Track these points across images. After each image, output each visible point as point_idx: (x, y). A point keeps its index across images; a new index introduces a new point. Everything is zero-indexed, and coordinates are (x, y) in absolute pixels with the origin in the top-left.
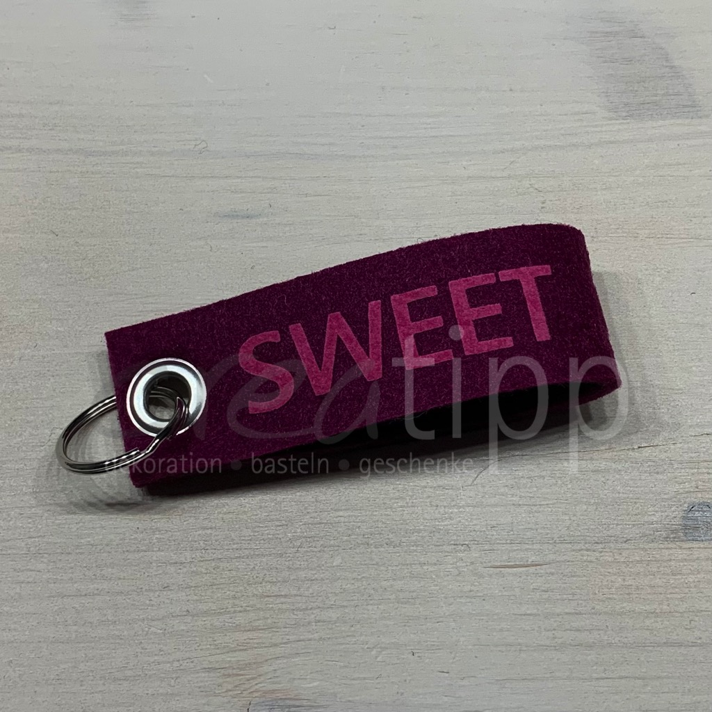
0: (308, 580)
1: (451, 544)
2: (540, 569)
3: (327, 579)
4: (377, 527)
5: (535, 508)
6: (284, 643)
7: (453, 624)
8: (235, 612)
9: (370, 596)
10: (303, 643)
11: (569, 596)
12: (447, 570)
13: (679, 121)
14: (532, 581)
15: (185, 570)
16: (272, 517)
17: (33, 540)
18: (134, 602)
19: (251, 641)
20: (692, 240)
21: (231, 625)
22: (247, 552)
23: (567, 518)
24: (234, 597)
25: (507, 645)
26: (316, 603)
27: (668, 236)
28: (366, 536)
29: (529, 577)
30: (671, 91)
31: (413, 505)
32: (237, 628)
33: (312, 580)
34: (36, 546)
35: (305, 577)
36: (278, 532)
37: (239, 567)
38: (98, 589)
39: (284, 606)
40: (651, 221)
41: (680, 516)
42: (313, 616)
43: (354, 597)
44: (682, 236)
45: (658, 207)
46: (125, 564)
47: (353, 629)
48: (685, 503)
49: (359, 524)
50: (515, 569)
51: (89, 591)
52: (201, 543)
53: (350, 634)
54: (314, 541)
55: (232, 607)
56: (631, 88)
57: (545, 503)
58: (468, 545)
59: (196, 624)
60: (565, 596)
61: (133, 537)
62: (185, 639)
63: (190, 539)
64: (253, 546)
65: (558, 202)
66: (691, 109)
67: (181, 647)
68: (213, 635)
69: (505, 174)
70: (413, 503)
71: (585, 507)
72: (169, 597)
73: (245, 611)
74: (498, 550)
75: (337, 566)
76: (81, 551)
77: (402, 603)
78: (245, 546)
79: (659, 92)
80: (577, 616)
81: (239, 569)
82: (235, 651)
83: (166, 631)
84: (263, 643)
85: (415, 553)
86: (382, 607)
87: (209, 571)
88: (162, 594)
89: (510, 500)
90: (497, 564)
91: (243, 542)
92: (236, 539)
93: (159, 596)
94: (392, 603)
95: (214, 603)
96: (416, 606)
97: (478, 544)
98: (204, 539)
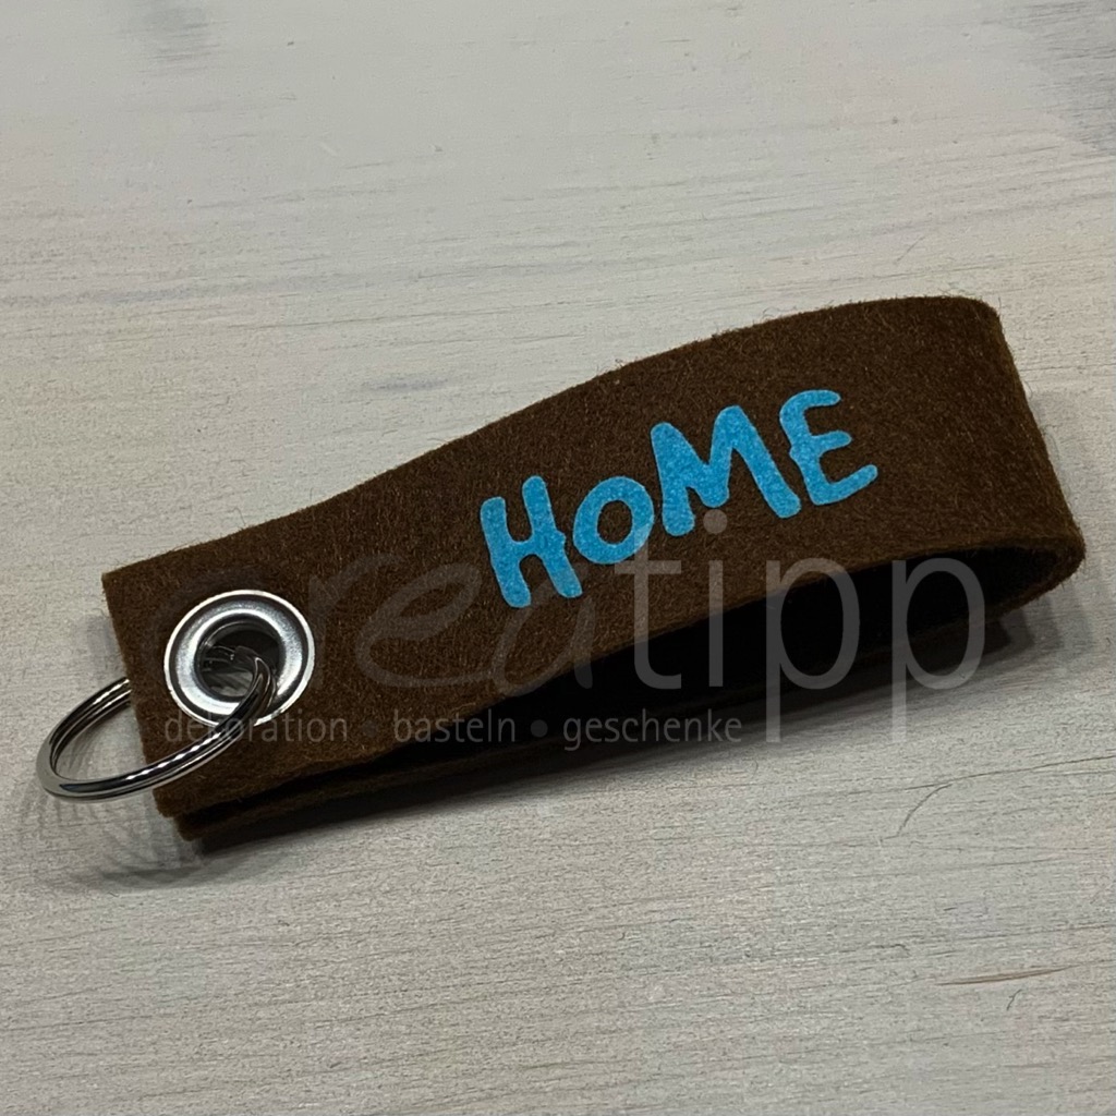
0: (604, 1033)
1: (870, 947)
2: (1048, 979)
4: (727, 926)
5: (1025, 869)
8: (470, 1101)
9: (725, 1054)
12: (868, 994)
15: (368, 1030)
16: (523, 923)
17: (75, 997)
18: (279, 1098)
22: (482, 989)
23: (1090, 881)
24: (465, 1074)
26: (625, 1074)
28: (707, 944)
31: (790, 879)
33: (611, 1032)
34: (83, 1008)
35: (598, 1027)
36: (538, 948)
37: (470, 1017)
38: (206, 1079)
42: (620, 1098)
43: (695, 1058)
46: (254, 1027)
49: (690, 923)
50: (998, 984)
51: (191, 1083)
52: (394, 978)
54: (608, 960)
55: (465, 1093)
57: (1045, 857)
61: (264, 978)
63: (373, 974)
64: (493, 977)
70: (789, 876)
72: (342, 1082)
73: (490, 1097)
74: (964, 950)
75: (656, 1003)
76: (168, 1011)
77: (789, 1062)
78: (478, 979)
81: (470, 1021)
85: (804, 969)
86: (752, 1071)
87: (414, 1031)
88: (330, 1077)
89: (976, 858)
90: (963, 977)
91: (472, 971)
92: (459, 966)
93: (324, 1083)
94: (771, 1063)
95: (429, 1087)
96: (816, 1066)
97: (923, 943)
98: (398, 971)
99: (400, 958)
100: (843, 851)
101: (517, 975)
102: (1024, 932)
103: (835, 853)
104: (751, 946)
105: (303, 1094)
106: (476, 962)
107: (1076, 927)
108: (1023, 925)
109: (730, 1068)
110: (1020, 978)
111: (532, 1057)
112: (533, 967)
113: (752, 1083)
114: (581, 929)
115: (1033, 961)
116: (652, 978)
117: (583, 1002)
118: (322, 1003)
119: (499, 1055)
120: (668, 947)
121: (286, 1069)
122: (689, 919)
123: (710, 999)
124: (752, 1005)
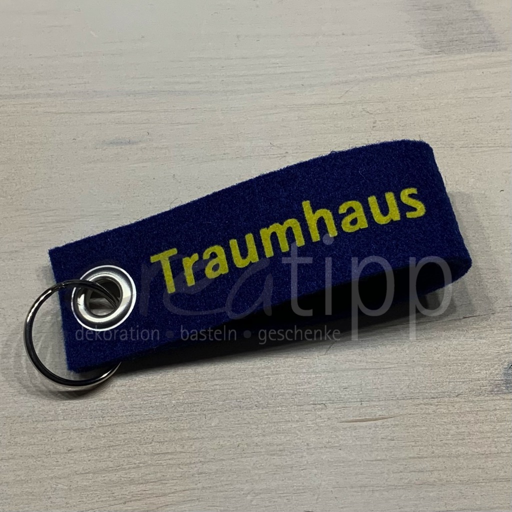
0: (191, 439)
2: (387, 421)
3: (207, 437)
4: (248, 392)
5: (380, 372)
6: (173, 493)
7: (315, 471)
8: (129, 468)
9: (243, 450)
10: (188, 492)
11: (411, 443)
12: (308, 426)
13: (483, 54)
14: (380, 432)
15: (86, 435)
16: (158, 388)
18: (44, 464)
19: (144, 492)
20: (498, 148)
21: (125, 479)
22: (138, 418)
23: (407, 378)
24: (129, 456)
25: (361, 487)
26: (199, 458)
27: (479, 145)
28: (239, 400)
29: (378, 429)
30: (474, 31)
31: (277, 372)
32: (132, 482)
33: (194, 439)
35: (188, 437)
36: (164, 400)
37: (132, 430)
38: (12, 454)
39: (171, 462)
40: (464, 134)
41: (501, 373)
42: (196, 469)
43: (231, 452)
44: (490, 145)
45: (469, 123)
46: (35, 432)
47: (230, 479)
48: (505, 361)
49: (232, 390)
50: (364, 423)
52: (99, 412)
53: (227, 483)
54: (194, 406)
55: (127, 465)
56: (442, 30)
57: (388, 366)
58: (325, 404)
59: (97, 480)
60: (409, 444)
61: (41, 409)
62: (88, 493)
63: (90, 409)
64: (143, 412)
65: (386, 122)
66: (492, 43)
67: (85, 500)
68: (112, 489)
69: (342, 101)
70: (277, 371)
71: (421, 368)
72: (72, 458)
73: (138, 467)
74: (351, 407)
75: (215, 426)
77: (271, 455)
78: (136, 413)
79: (464, 31)
80: (420, 460)
81: (132, 432)
82: (131, 501)
83: (71, 487)
84: (155, 494)
85: (280, 413)
86: (254, 459)
87: (107, 435)
88: (67, 456)
89: (358, 366)
90: (349, 419)
91: (134, 409)
92: (128, 407)
93: (64, 458)
94: (263, 455)
95: (112, 462)
96: (283, 457)
97: (333, 403)
98: (101, 408)
99: (103, 402)
100: (301, 360)
101: (154, 412)
102: (377, 400)
103: (297, 362)
104: (258, 402)
105: (55, 463)
106: (136, 405)
107: (399, 398)
108: (377, 397)
109: (245, 457)
110: (374, 420)
111: (158, 449)
112: (162, 409)
113: (254, 464)
114: (183, 392)
115: (380, 413)
116: (214, 415)
117: (183, 425)
118: (65, 422)
119: (144, 448)
120: (221, 401)
121: (48, 451)
122: (232, 389)
123: (239, 425)
124: (257, 429)
